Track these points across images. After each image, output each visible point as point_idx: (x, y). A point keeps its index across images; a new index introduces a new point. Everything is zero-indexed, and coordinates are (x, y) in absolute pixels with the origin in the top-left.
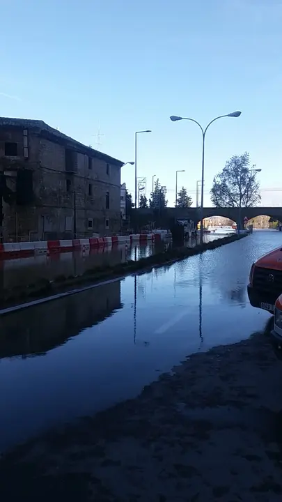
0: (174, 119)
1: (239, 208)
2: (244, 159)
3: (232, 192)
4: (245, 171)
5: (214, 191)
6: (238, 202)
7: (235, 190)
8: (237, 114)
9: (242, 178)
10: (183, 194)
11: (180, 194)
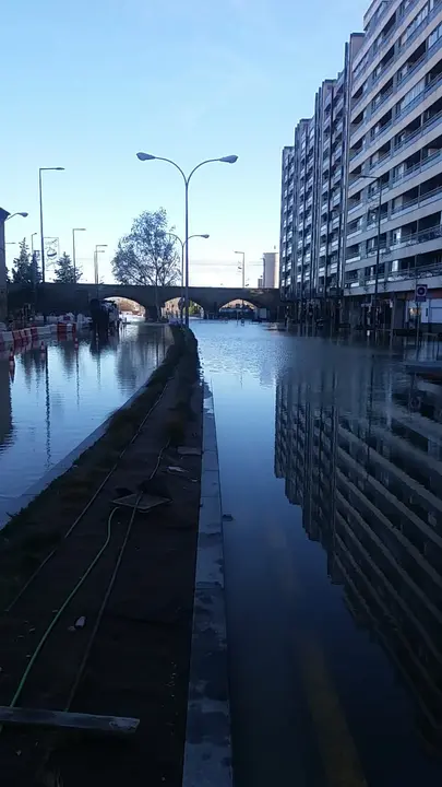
0: (143, 157)
1: (154, 287)
2: (160, 218)
3: (143, 263)
4: (162, 235)
5: (117, 260)
6: (154, 278)
7: (147, 260)
8: (232, 159)
9: (156, 245)
10: (65, 262)
11: (61, 263)
